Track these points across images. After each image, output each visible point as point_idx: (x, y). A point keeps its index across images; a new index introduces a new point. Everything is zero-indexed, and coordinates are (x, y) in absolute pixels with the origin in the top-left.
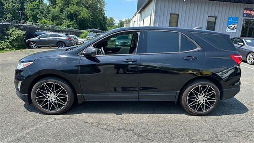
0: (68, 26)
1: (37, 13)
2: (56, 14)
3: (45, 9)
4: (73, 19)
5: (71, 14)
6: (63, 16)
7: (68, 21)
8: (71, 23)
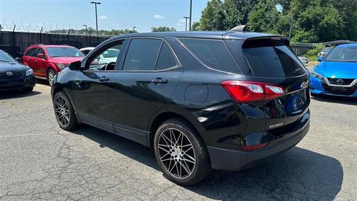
0: (300, 40)
1: (261, 24)
2: (285, 23)
3: (272, 17)
4: (311, 27)
5: (308, 20)
6: (296, 25)
7: (302, 32)
8: (307, 33)
